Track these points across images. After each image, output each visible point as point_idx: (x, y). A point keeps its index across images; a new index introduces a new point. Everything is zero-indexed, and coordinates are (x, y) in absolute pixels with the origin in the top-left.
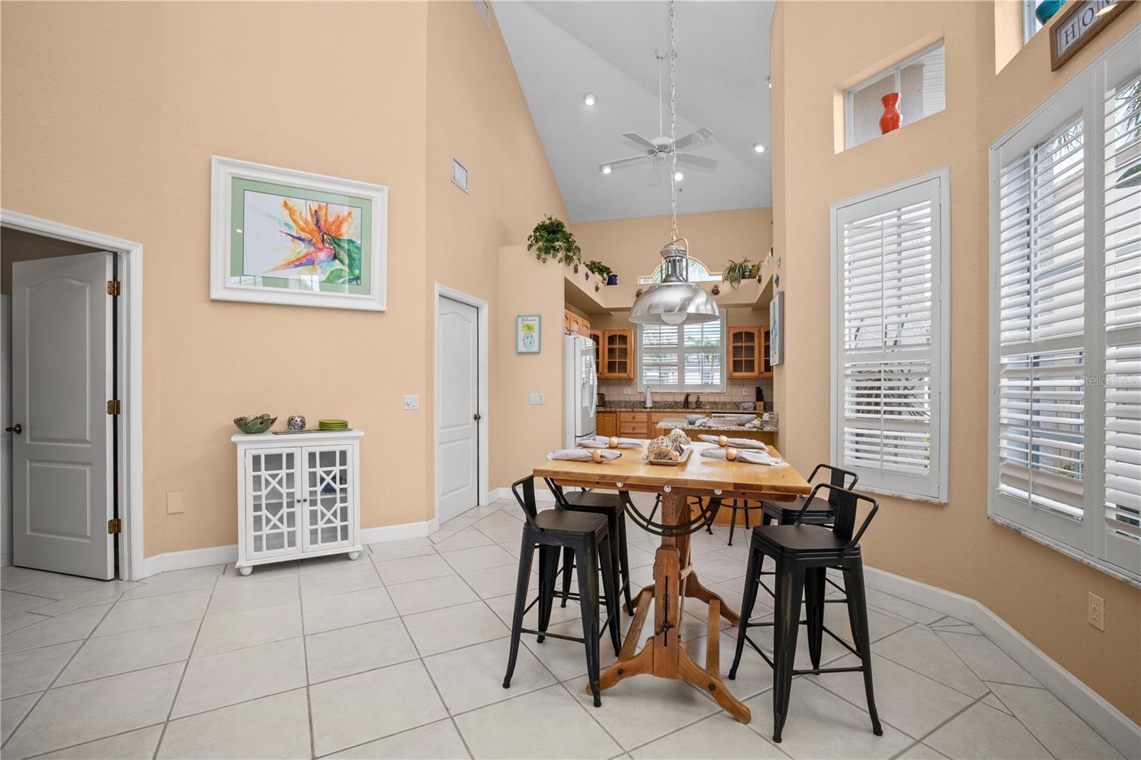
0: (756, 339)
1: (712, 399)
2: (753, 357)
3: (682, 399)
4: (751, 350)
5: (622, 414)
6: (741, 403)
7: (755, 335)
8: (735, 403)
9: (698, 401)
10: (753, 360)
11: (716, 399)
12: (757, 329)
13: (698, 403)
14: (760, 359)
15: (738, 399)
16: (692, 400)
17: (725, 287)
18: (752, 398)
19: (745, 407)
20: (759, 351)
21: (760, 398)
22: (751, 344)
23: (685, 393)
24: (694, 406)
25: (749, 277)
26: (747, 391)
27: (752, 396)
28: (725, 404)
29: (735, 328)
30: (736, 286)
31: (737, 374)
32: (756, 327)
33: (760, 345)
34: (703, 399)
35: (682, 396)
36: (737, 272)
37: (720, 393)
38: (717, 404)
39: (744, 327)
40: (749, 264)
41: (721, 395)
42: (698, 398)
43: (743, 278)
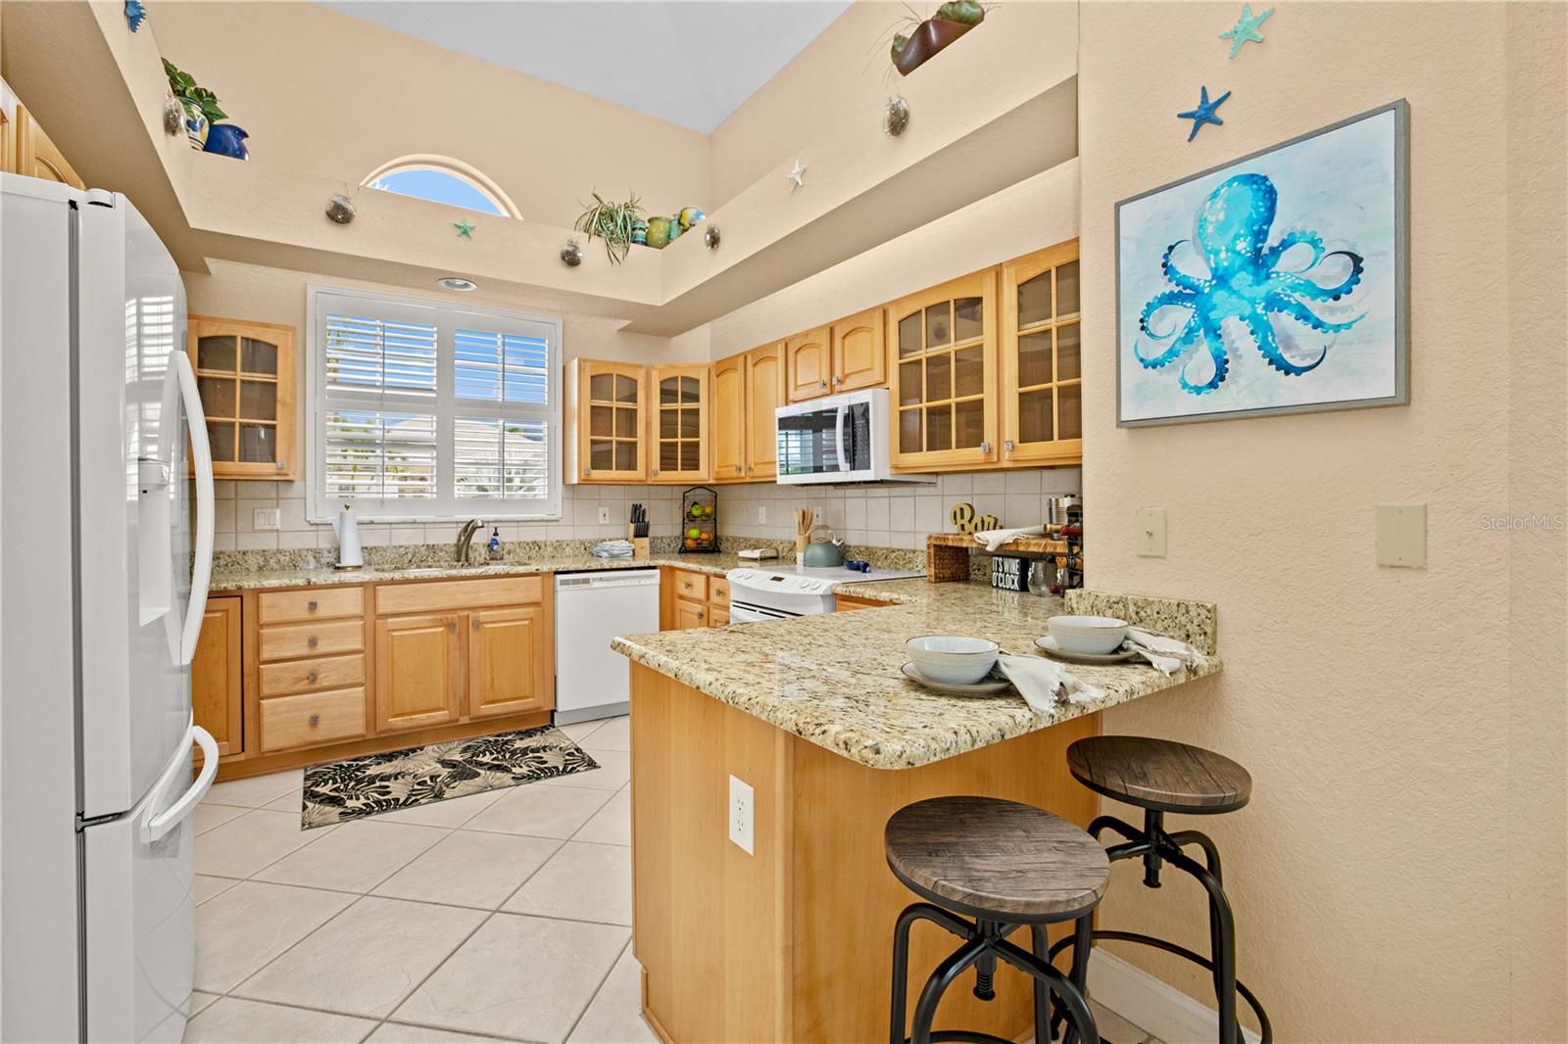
0: (641, 394)
1: (528, 535)
2: (635, 436)
3: (449, 537)
4: (629, 420)
5: (265, 599)
6: (596, 542)
7: (639, 385)
8: (582, 543)
9: (495, 542)
10: (635, 444)
11: (539, 534)
12: (642, 372)
13: (495, 547)
14: (649, 441)
15: (588, 535)
16: (480, 538)
17: (593, 250)
18: (619, 532)
19: (616, 552)
20: (648, 425)
21: (642, 532)
22: (629, 405)
23: (457, 523)
24: (483, 556)
25: (646, 244)
26: (607, 515)
27: (620, 525)
28: (559, 546)
29: (596, 363)
30: (619, 255)
31: (599, 474)
32: (641, 367)
33: (649, 409)
34: (507, 536)
35: (455, 530)
36: (620, 222)
37: (547, 521)
38: (540, 549)
39: (615, 364)
40: (642, 216)
41: (549, 524)
42: (496, 534)
43: (634, 242)
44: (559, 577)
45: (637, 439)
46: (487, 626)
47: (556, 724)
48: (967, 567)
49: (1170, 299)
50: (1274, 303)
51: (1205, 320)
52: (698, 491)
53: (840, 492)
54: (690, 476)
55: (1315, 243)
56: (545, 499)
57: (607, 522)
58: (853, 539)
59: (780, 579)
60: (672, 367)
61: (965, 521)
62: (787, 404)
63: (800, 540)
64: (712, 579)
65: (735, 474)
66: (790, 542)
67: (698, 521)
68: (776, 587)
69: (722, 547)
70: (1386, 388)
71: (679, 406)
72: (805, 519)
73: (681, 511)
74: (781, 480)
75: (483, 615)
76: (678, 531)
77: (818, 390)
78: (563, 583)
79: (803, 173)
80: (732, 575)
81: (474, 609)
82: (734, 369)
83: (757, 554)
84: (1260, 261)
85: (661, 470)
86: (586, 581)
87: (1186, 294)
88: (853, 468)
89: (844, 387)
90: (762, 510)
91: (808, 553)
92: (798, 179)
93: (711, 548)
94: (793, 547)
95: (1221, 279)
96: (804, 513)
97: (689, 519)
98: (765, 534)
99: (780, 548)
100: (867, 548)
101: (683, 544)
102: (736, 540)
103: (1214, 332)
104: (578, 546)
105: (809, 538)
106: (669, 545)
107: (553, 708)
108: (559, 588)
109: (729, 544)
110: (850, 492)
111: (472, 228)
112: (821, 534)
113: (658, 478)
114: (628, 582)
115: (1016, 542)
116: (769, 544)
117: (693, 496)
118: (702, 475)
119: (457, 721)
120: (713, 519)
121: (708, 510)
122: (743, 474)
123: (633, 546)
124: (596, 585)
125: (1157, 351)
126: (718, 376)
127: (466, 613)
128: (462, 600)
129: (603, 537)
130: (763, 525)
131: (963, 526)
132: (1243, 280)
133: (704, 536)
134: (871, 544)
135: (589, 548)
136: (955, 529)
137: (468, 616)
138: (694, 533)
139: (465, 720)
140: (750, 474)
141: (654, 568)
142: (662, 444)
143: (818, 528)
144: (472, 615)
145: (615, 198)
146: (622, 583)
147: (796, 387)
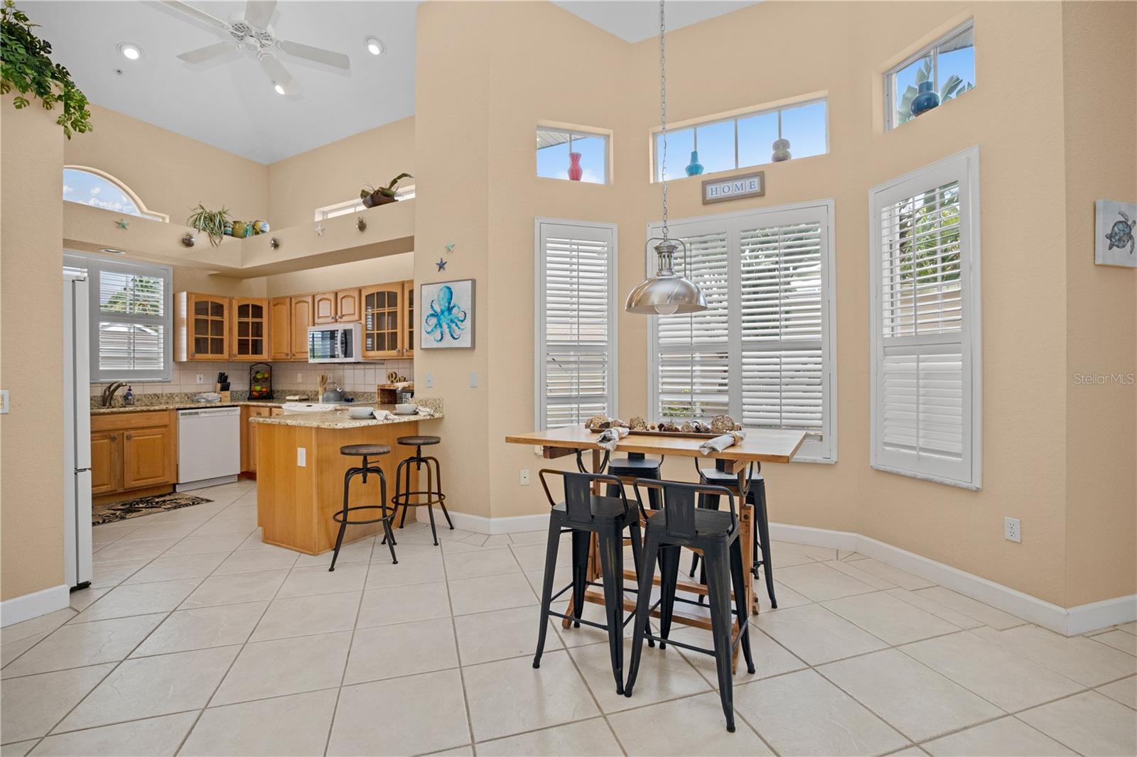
0: (226, 313)
1: (150, 390)
2: (222, 335)
3: (98, 391)
4: (218, 326)
6: (196, 394)
7: (225, 308)
8: (186, 394)
9: (129, 394)
10: (222, 340)
11: (157, 390)
12: (227, 300)
13: (130, 397)
14: (231, 338)
15: (190, 389)
16: (120, 393)
17: (201, 239)
18: (210, 388)
19: (210, 399)
20: (231, 329)
21: (225, 387)
22: (218, 318)
23: (102, 383)
24: (120, 403)
25: (232, 235)
26: (202, 378)
27: (210, 384)
28: (171, 396)
29: (197, 295)
30: (217, 241)
31: (199, 356)
32: (225, 297)
33: (231, 320)
34: (136, 391)
35: (100, 388)
36: (217, 223)
37: (163, 382)
38: (158, 398)
39: (210, 296)
40: (229, 219)
41: (164, 384)
42: (130, 390)
43: (225, 234)
44: (180, 412)
45: (224, 337)
46: (135, 438)
47: (177, 491)
48: (396, 398)
49: (432, 315)
50: (452, 321)
51: (439, 322)
52: (259, 365)
53: (341, 367)
54: (257, 358)
55: (459, 308)
56: (160, 370)
57: (202, 382)
58: (348, 389)
59: (310, 406)
60: (246, 299)
61: (393, 379)
62: (314, 325)
63: (320, 390)
64: (273, 409)
65: (284, 357)
66: (315, 391)
67: (260, 382)
68: (309, 409)
69: (275, 395)
70: (469, 345)
71: (250, 320)
72: (324, 380)
73: (249, 376)
74: (311, 361)
75: (132, 432)
76: (246, 388)
77: (330, 320)
78: (182, 414)
79: (322, 230)
80: (285, 406)
81: (127, 429)
82: (284, 304)
83: (297, 398)
84: (450, 309)
85: (239, 354)
86: (197, 413)
87: (435, 315)
88: (346, 357)
89: (341, 320)
90: (300, 375)
91: (325, 396)
92: (320, 232)
93: (269, 396)
94: (317, 393)
95: (442, 312)
96: (323, 377)
97: (254, 380)
98: (302, 388)
99: (310, 395)
100: (354, 392)
101: (250, 395)
102: (283, 391)
103: (441, 326)
104: (183, 396)
105: (325, 388)
106: (241, 395)
107: (175, 482)
108: (180, 417)
109: (279, 394)
110: (346, 366)
111: (128, 224)
112: (332, 386)
113: (236, 358)
114: (221, 414)
115: (409, 386)
116: (303, 393)
117: (256, 368)
118: (265, 356)
119: (116, 490)
120: (269, 380)
121: (266, 376)
122: (289, 357)
123: (221, 396)
124: (202, 415)
125: (429, 330)
126: (274, 305)
127: (122, 432)
128: (119, 425)
129: (199, 391)
130: (300, 383)
131: (392, 381)
132: (446, 313)
133: (264, 390)
134: (356, 391)
135: (192, 397)
136: (389, 382)
137: (123, 434)
138: (258, 388)
139: (121, 490)
140: (293, 357)
141: (237, 406)
142: (239, 340)
143: (329, 383)
144: (126, 433)
145: (213, 208)
146: (218, 414)
147: (319, 318)
